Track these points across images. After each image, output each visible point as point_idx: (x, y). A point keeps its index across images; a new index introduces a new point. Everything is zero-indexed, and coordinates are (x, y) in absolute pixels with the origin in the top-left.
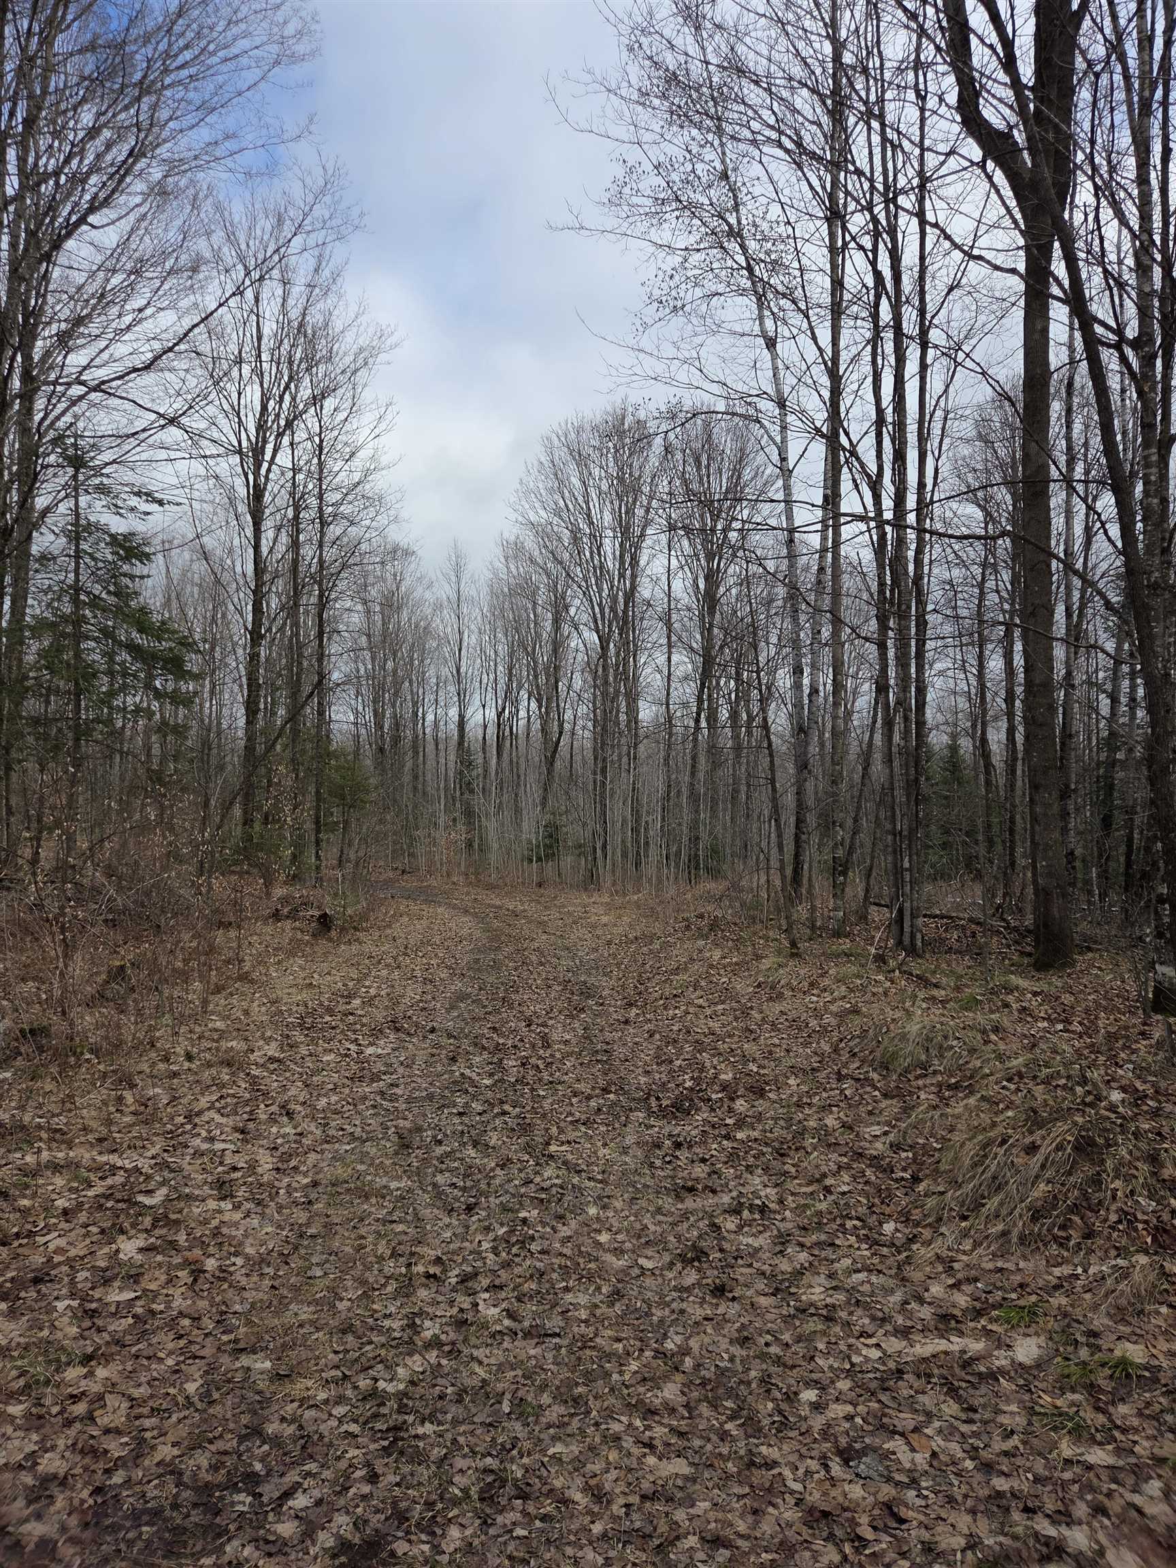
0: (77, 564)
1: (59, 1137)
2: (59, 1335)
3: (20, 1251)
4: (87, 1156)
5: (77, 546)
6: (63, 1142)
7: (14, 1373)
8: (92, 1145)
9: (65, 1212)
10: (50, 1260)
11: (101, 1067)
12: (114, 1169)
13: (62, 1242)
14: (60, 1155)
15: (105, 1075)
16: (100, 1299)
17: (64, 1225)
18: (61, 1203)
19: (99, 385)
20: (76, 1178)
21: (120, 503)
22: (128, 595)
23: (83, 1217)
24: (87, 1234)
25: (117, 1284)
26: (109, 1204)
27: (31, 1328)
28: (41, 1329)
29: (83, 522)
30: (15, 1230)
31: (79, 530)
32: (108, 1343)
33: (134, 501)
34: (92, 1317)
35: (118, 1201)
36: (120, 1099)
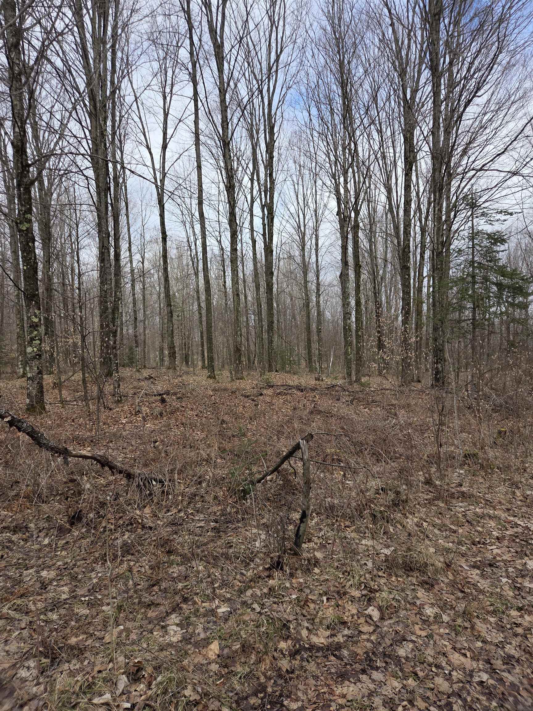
0: (473, 250)
1: (488, 503)
2: (505, 593)
3: (481, 549)
4: (503, 515)
5: (473, 242)
6: (491, 506)
7: (488, 603)
8: (504, 511)
9: (498, 538)
10: (495, 558)
11: (503, 476)
12: (517, 525)
13: (499, 551)
14: (491, 512)
15: (505, 480)
16: (521, 583)
17: (497, 544)
18: (495, 533)
19: (481, 168)
20: (500, 524)
21: (492, 219)
22: (496, 260)
23: (506, 543)
24: (509, 551)
25: (528, 579)
26: (518, 540)
27: (492, 586)
28: (497, 588)
29: (475, 231)
30: (478, 540)
31: (474, 235)
32: (528, 605)
33: (499, 216)
34: (518, 590)
35: (521, 540)
36: (514, 493)
